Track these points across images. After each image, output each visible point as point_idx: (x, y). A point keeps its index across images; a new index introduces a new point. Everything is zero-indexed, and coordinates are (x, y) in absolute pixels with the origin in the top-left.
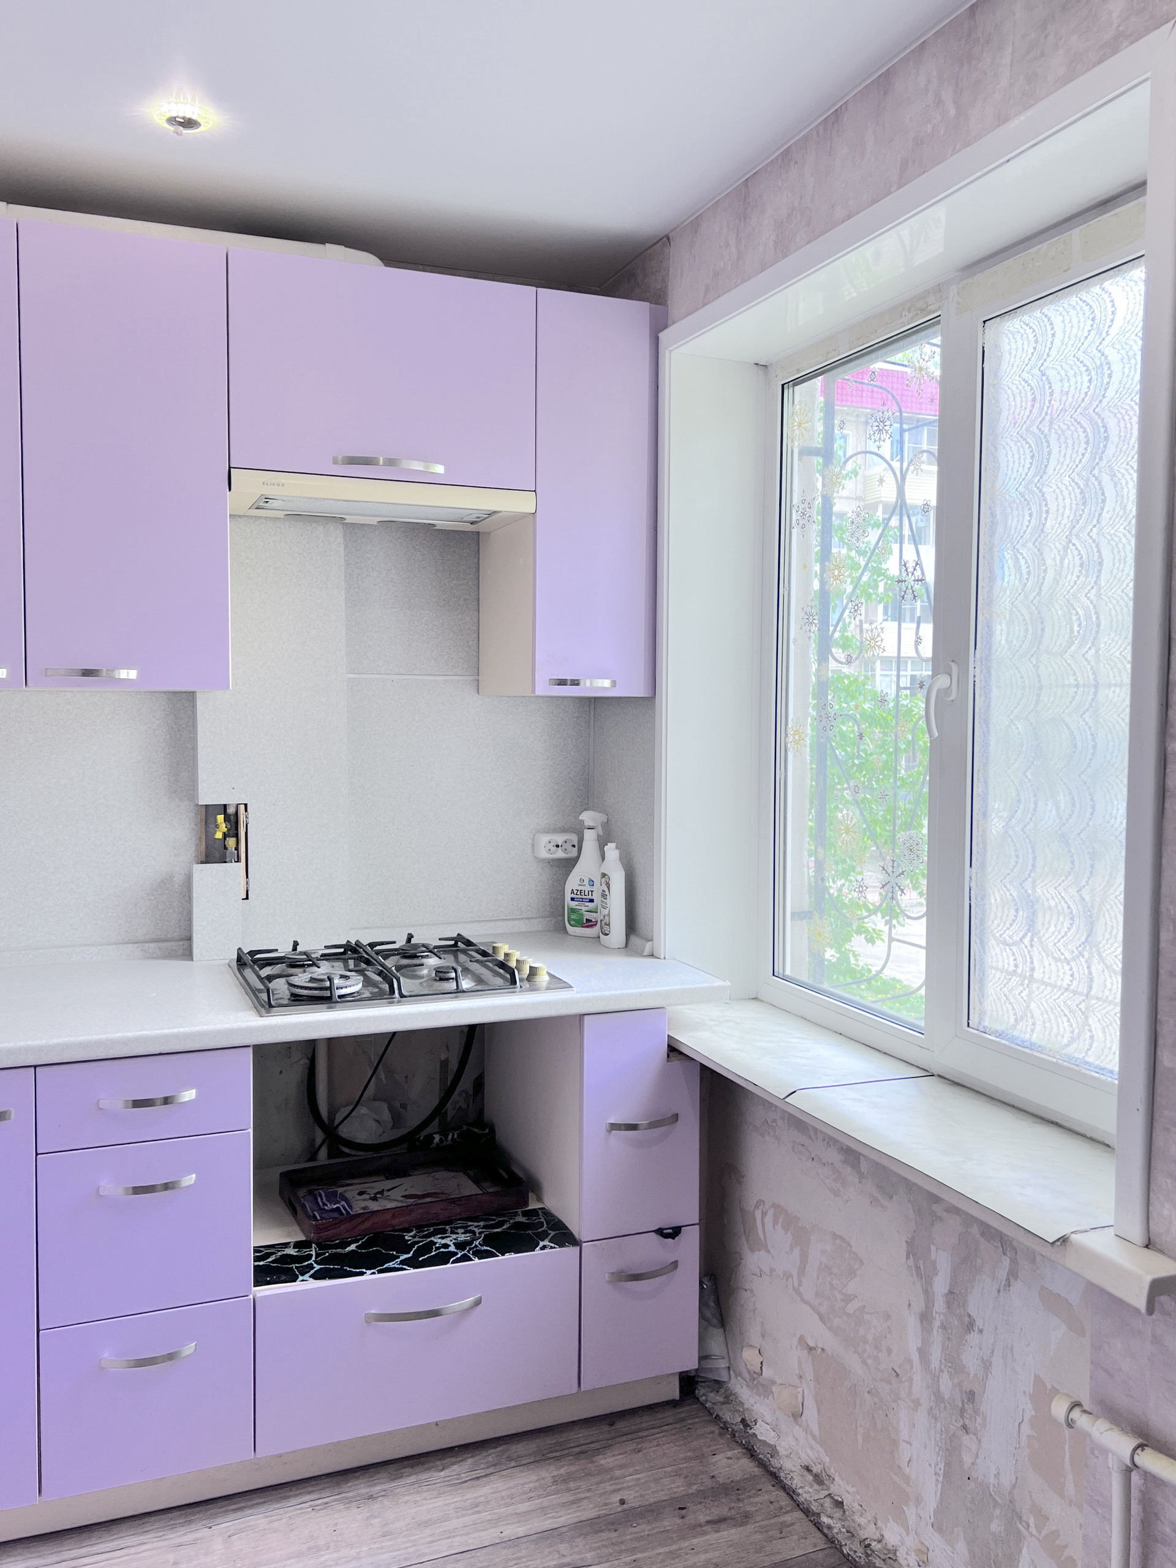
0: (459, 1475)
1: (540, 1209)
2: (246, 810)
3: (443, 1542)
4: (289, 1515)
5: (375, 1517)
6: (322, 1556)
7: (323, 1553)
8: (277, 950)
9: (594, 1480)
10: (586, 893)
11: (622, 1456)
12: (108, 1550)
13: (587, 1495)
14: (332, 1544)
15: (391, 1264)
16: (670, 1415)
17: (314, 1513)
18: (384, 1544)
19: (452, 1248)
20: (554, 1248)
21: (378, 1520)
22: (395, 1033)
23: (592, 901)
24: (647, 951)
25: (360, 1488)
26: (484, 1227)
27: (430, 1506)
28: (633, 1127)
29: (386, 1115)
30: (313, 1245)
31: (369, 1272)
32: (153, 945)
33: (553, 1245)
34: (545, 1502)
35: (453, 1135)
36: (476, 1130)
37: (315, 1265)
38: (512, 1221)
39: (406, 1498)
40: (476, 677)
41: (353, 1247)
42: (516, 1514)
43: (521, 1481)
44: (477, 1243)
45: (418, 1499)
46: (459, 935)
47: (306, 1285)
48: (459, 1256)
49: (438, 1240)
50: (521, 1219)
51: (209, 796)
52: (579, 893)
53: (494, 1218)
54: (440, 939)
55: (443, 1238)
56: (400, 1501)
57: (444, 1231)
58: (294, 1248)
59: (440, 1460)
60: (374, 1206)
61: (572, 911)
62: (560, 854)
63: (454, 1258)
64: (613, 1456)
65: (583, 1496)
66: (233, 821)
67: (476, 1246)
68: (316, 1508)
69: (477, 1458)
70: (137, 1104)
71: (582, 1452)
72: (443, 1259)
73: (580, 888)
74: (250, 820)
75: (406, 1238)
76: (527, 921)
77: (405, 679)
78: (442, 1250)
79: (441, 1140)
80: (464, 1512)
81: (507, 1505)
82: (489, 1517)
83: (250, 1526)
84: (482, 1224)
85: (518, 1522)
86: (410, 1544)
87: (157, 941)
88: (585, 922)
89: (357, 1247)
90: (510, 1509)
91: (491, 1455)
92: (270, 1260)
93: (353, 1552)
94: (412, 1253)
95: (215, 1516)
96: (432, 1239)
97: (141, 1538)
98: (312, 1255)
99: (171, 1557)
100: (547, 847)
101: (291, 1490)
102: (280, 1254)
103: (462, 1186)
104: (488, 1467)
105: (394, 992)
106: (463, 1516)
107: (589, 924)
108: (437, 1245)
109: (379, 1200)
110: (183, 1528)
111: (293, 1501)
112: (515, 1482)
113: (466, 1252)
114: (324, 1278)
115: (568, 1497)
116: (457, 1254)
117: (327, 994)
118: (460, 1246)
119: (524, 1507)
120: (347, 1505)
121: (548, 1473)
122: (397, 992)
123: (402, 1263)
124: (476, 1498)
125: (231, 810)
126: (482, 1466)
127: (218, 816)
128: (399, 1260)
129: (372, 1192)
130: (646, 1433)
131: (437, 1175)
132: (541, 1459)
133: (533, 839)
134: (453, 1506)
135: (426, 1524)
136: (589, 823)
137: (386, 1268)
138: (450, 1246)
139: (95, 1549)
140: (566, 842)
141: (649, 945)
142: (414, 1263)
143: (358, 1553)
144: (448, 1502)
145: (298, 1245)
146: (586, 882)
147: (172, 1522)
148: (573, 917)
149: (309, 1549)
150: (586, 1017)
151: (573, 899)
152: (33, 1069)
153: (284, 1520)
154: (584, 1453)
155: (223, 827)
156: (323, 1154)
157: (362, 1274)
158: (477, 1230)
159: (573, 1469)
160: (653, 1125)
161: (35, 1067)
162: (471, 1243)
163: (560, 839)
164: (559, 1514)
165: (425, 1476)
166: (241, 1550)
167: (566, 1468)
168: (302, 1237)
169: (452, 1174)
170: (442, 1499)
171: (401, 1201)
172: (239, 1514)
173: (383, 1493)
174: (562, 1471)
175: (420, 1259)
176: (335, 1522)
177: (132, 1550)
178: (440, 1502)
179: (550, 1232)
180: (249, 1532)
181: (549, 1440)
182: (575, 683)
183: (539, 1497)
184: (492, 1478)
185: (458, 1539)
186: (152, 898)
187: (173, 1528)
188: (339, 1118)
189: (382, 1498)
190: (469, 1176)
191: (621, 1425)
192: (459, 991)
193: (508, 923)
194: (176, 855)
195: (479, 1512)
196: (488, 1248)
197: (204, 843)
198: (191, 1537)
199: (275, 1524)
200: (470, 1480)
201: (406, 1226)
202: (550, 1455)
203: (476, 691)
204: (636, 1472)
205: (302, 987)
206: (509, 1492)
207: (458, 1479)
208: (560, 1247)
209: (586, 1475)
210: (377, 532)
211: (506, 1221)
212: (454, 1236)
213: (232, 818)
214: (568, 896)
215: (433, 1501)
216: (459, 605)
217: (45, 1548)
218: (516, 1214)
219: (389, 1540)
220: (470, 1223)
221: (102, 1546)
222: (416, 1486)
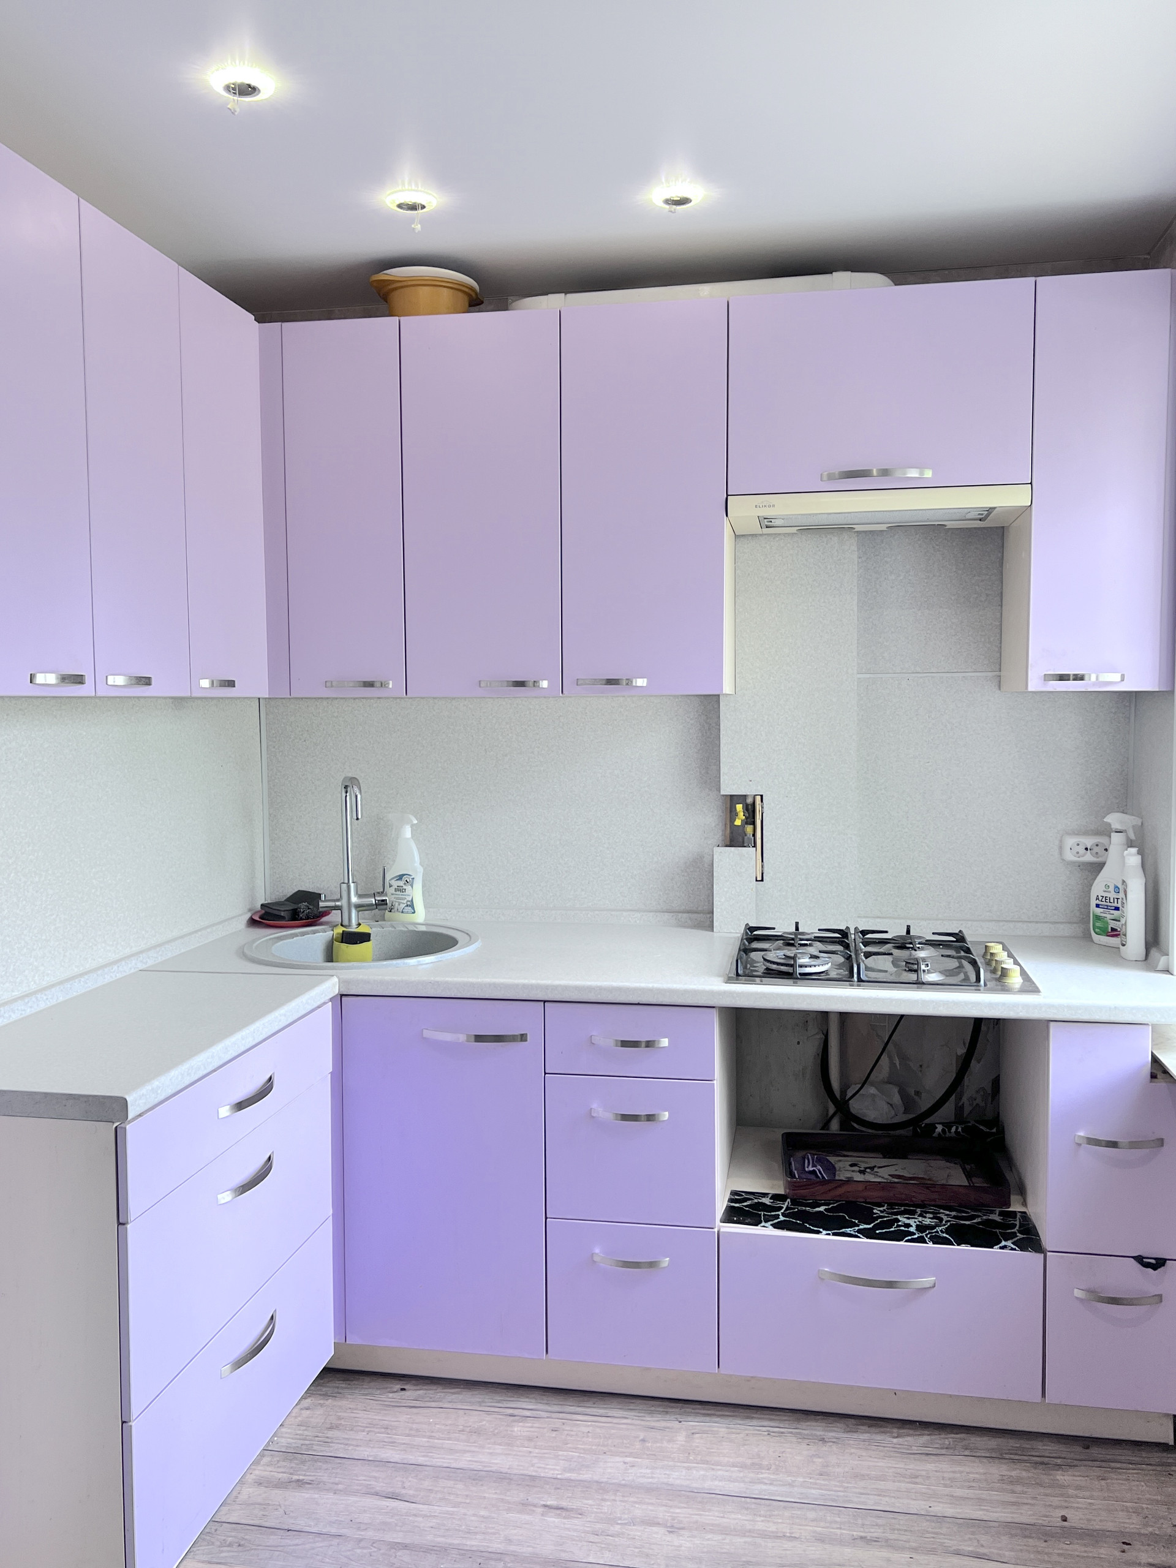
0: (911, 1446)
1: (1019, 1212)
2: (762, 801)
3: (872, 1497)
4: (747, 1432)
5: (820, 1457)
6: (762, 1473)
7: (763, 1471)
8: (774, 929)
9: (1042, 1490)
10: (1112, 901)
11: (1082, 1478)
12: (597, 1414)
13: (1030, 1501)
14: (773, 1467)
15: (848, 1230)
16: (1156, 1456)
17: (768, 1437)
18: (818, 1481)
19: (912, 1229)
20: (1015, 1250)
21: (820, 1460)
22: (902, 1016)
23: (1117, 909)
24: (1160, 966)
25: (817, 1429)
26: (955, 1217)
27: (871, 1464)
28: (1113, 1144)
29: (897, 1099)
30: (789, 1200)
31: (824, 1232)
32: (685, 915)
33: (1014, 1247)
34: (985, 1494)
35: (957, 1128)
36: (981, 1127)
37: (781, 1217)
38: (984, 1217)
39: (853, 1451)
40: (998, 673)
41: (822, 1209)
42: (952, 1496)
43: (968, 1470)
44: (939, 1229)
45: (864, 1454)
46: (960, 931)
47: (766, 1230)
48: (916, 1236)
49: (903, 1219)
50: (996, 1217)
51: (730, 786)
52: (1104, 900)
53: (969, 1211)
54: (933, 933)
55: (908, 1218)
56: (847, 1451)
57: (913, 1213)
58: (770, 1199)
59: (899, 1428)
60: (858, 1177)
61: (1097, 918)
62: (1089, 857)
63: (910, 1238)
64: (1074, 1476)
65: (1026, 1501)
66: (751, 812)
67: (937, 1232)
68: (772, 1434)
69: (933, 1437)
70: (625, 1044)
71: (1042, 1463)
72: (898, 1236)
73: (1105, 895)
74: (765, 810)
75: (875, 1211)
76: (1051, 926)
77: (921, 677)
78: (903, 1228)
79: (943, 1130)
80: (902, 1479)
81: (945, 1486)
82: (924, 1491)
83: (713, 1431)
84: (954, 1213)
85: (951, 1504)
86: (841, 1489)
87: (688, 912)
88: (1110, 930)
89: (825, 1210)
90: (948, 1490)
91: (949, 1439)
92: (745, 1204)
93: (789, 1479)
94: (872, 1225)
95: (688, 1414)
96: (899, 1217)
97: (624, 1413)
98: (783, 1207)
99: (642, 1435)
100: (1075, 849)
101: (756, 1413)
102: (756, 1201)
103: (952, 1175)
104: (942, 1448)
105: (853, 977)
106: (899, 1481)
107: (1114, 933)
108: (900, 1223)
109: (867, 1174)
110: (660, 1416)
111: (755, 1422)
112: (961, 1469)
113: (925, 1234)
114: (782, 1229)
115: (1010, 1498)
116: (915, 1234)
117: (790, 970)
118: (921, 1228)
119: (959, 1492)
120: (800, 1440)
121: (999, 1470)
122: (855, 976)
123: (859, 1231)
124: (918, 1470)
125: (749, 801)
126: (937, 1446)
127: (737, 806)
128: (857, 1228)
129: (863, 1166)
130: (1119, 1465)
131: (933, 1163)
132: (998, 1456)
133: (1061, 841)
134: (894, 1470)
135: (863, 1477)
136: (1116, 826)
137: (843, 1232)
138: (912, 1226)
139: (588, 1411)
140: (1097, 845)
141: (1163, 959)
142: (869, 1234)
143: (793, 1481)
144: (890, 1465)
145: (775, 1197)
146: (1112, 889)
147: (653, 1408)
148: (1098, 924)
149: (753, 1464)
150: (1052, 1024)
151: (1098, 906)
152: (543, 1003)
153: (742, 1435)
154: (1044, 1464)
155: (741, 816)
156: (835, 1126)
157: (818, 1232)
158: (945, 1218)
159: (1024, 1474)
160: (1134, 1145)
161: (545, 1002)
162: (933, 1227)
163: (1089, 841)
164: (995, 1510)
165: (878, 1437)
166: (698, 1447)
167: (1018, 1471)
168: (781, 1191)
169: (948, 1164)
170: (885, 1461)
171: (886, 1179)
172: (708, 1419)
173: (835, 1440)
174: (1014, 1473)
175: (877, 1232)
176: (783, 1450)
177: (615, 1420)
178: (881, 1463)
179: (1018, 1234)
180: (709, 1435)
181: (1013, 1443)
182: (1079, 678)
183: (980, 1489)
184: (941, 1458)
185: (887, 1499)
186: (686, 874)
187: (651, 1413)
188: (850, 1094)
189: (831, 1444)
190: (964, 1170)
191: (1095, 1451)
192: (920, 984)
193: (1030, 925)
194: (705, 838)
195: (916, 1483)
196: (947, 1236)
197: (729, 829)
198: (663, 1424)
199: (733, 1436)
200: (919, 1454)
201: (879, 1200)
202: (1007, 1456)
203: (997, 687)
204: (1091, 1497)
205: (774, 963)
206: (951, 1475)
207: (908, 1449)
208: (1022, 1251)
209: (1037, 1484)
210: (896, 537)
211: (979, 1216)
212: (920, 1219)
213: (750, 807)
214: (1093, 902)
215: (876, 1460)
216: (981, 601)
217: (554, 1399)
218: (992, 1212)
219: (823, 1480)
220: (942, 1211)
221: (595, 1410)
222: (867, 1443)
